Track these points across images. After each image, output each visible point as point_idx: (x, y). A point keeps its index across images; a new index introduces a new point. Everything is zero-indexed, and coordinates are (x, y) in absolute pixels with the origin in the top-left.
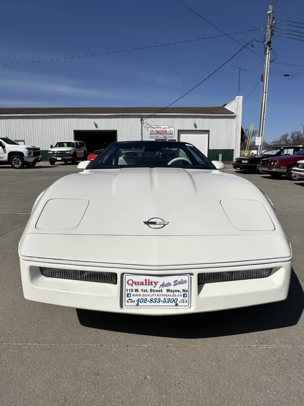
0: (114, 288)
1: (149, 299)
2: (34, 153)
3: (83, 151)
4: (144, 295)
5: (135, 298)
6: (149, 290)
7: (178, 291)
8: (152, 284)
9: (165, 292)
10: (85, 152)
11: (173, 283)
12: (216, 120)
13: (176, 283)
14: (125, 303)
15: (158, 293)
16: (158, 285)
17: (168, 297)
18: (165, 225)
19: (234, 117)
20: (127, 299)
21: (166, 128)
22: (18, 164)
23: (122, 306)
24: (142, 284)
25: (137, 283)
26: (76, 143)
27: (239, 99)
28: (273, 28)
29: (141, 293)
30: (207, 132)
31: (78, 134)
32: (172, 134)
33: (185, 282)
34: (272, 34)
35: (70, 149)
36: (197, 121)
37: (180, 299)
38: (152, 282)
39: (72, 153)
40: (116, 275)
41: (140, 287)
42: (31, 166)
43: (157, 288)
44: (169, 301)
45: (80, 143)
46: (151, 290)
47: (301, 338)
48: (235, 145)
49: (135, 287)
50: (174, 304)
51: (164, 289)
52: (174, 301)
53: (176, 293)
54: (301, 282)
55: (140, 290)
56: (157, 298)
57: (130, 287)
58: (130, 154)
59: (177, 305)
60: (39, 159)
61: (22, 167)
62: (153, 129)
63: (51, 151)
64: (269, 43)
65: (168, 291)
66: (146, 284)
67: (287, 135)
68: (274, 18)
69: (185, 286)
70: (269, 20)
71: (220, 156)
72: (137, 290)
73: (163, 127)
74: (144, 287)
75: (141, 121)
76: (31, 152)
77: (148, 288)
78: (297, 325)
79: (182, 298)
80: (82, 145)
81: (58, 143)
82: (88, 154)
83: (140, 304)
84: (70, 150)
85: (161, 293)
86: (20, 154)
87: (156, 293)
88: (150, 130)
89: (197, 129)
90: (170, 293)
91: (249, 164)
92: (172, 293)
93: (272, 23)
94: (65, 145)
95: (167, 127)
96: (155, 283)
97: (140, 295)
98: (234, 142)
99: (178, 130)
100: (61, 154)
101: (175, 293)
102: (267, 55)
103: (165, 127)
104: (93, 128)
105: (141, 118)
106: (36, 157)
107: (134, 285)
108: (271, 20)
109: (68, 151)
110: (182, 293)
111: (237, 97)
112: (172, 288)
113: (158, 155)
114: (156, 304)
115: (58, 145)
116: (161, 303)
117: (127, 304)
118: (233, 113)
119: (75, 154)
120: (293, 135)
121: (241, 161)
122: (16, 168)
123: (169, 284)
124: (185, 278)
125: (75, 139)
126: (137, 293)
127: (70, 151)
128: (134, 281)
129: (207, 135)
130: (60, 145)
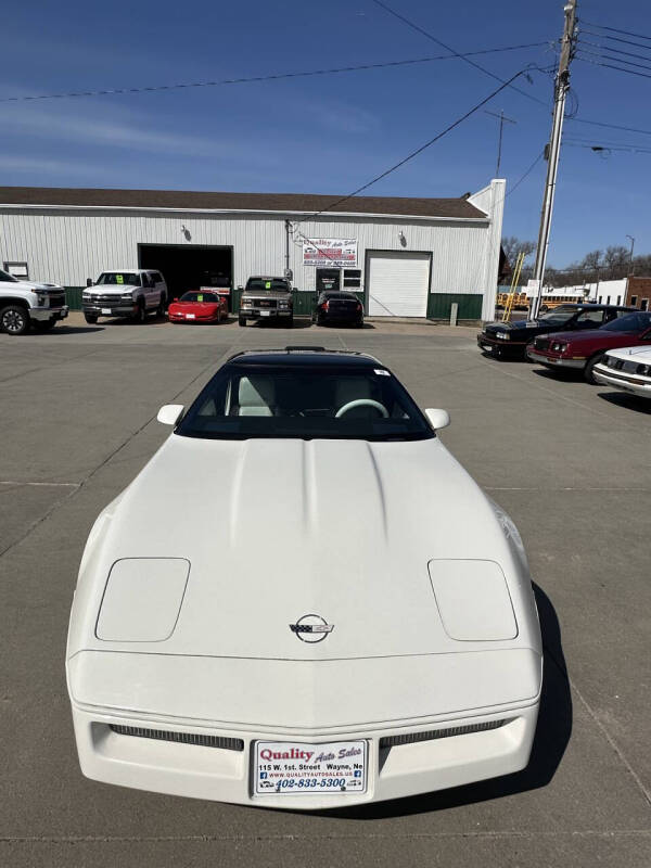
0: (239, 759)
1: (297, 781)
2: (51, 300)
3: (159, 292)
4: (288, 775)
5: (274, 780)
6: (297, 766)
7: (347, 767)
8: (302, 757)
9: (323, 768)
10: (163, 294)
11: (337, 755)
12: (448, 229)
13: (343, 754)
14: (257, 788)
15: (313, 771)
16: (314, 757)
17: (328, 778)
18: (327, 633)
19: (486, 225)
20: (261, 781)
21: (340, 244)
22: (16, 324)
23: (251, 793)
24: (286, 756)
25: (277, 756)
26: (144, 275)
27: (499, 186)
28: (574, 43)
29: (283, 771)
30: (429, 255)
31: (148, 254)
32: (352, 258)
33: (359, 752)
34: (571, 56)
35: (130, 289)
36: (408, 230)
37: (349, 779)
38: (302, 753)
39: (135, 299)
40: (242, 742)
41: (281, 762)
42: (46, 328)
43: (311, 762)
44: (332, 783)
45: (152, 275)
46: (301, 767)
47: (552, 814)
48: (485, 284)
49: (274, 762)
50: (339, 788)
51: (323, 765)
52: (339, 783)
53: (344, 771)
54: (570, 681)
55: (282, 767)
56: (312, 778)
57: (266, 762)
58: (262, 303)
59: (343, 789)
60: (63, 314)
61: (25, 332)
62: (311, 246)
63: (87, 294)
64: (565, 76)
65: (329, 767)
66: (292, 757)
67: (598, 255)
68: (577, 20)
69: (359, 760)
70: (567, 24)
71: (454, 308)
72: (277, 767)
73: (333, 241)
74: (290, 762)
75: (287, 226)
76: (43, 299)
77: (297, 762)
78: (549, 785)
79: (353, 778)
80: (156, 278)
81: (103, 275)
82: (171, 301)
83: (282, 789)
84: (130, 291)
85: (317, 771)
86: (20, 303)
87: (309, 771)
88: (305, 246)
89: (407, 248)
90: (332, 771)
91: (510, 341)
92: (335, 771)
93: (573, 32)
94: (120, 279)
95: (343, 242)
96: (307, 754)
97: (282, 775)
98: (484, 278)
99: (367, 250)
100: (111, 300)
101: (341, 770)
102: (560, 103)
103: (338, 242)
104: (181, 240)
105: (287, 221)
106: (56, 310)
107: (272, 758)
108: (571, 24)
109: (125, 295)
110: (353, 771)
111: (494, 181)
112: (335, 762)
113: (321, 305)
114: (309, 788)
115: (103, 280)
116: (318, 788)
117: (260, 790)
118: (484, 215)
119: (141, 299)
120: (610, 254)
121: (495, 334)
122: (11, 334)
123: (331, 756)
124: (359, 746)
125: (142, 266)
126: (277, 772)
127: (131, 294)
128: (273, 751)
129: (428, 262)
130: (109, 279)
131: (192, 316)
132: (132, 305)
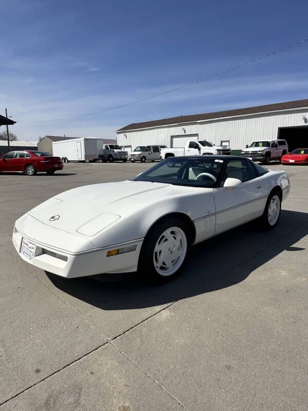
3: (282, 150)
10: (285, 150)
23: (20, 252)
35: (263, 148)
39: (264, 153)
45: (280, 142)
59: (31, 258)
63: (244, 152)
65: (30, 250)
72: (24, 246)
77: (27, 247)
82: (286, 154)
94: (261, 144)
97: (25, 249)
104: (302, 124)
109: (260, 151)
115: (254, 145)
119: (268, 154)
127: (262, 151)
128: (25, 242)
130: (257, 144)
131: (293, 161)
132: (262, 156)
